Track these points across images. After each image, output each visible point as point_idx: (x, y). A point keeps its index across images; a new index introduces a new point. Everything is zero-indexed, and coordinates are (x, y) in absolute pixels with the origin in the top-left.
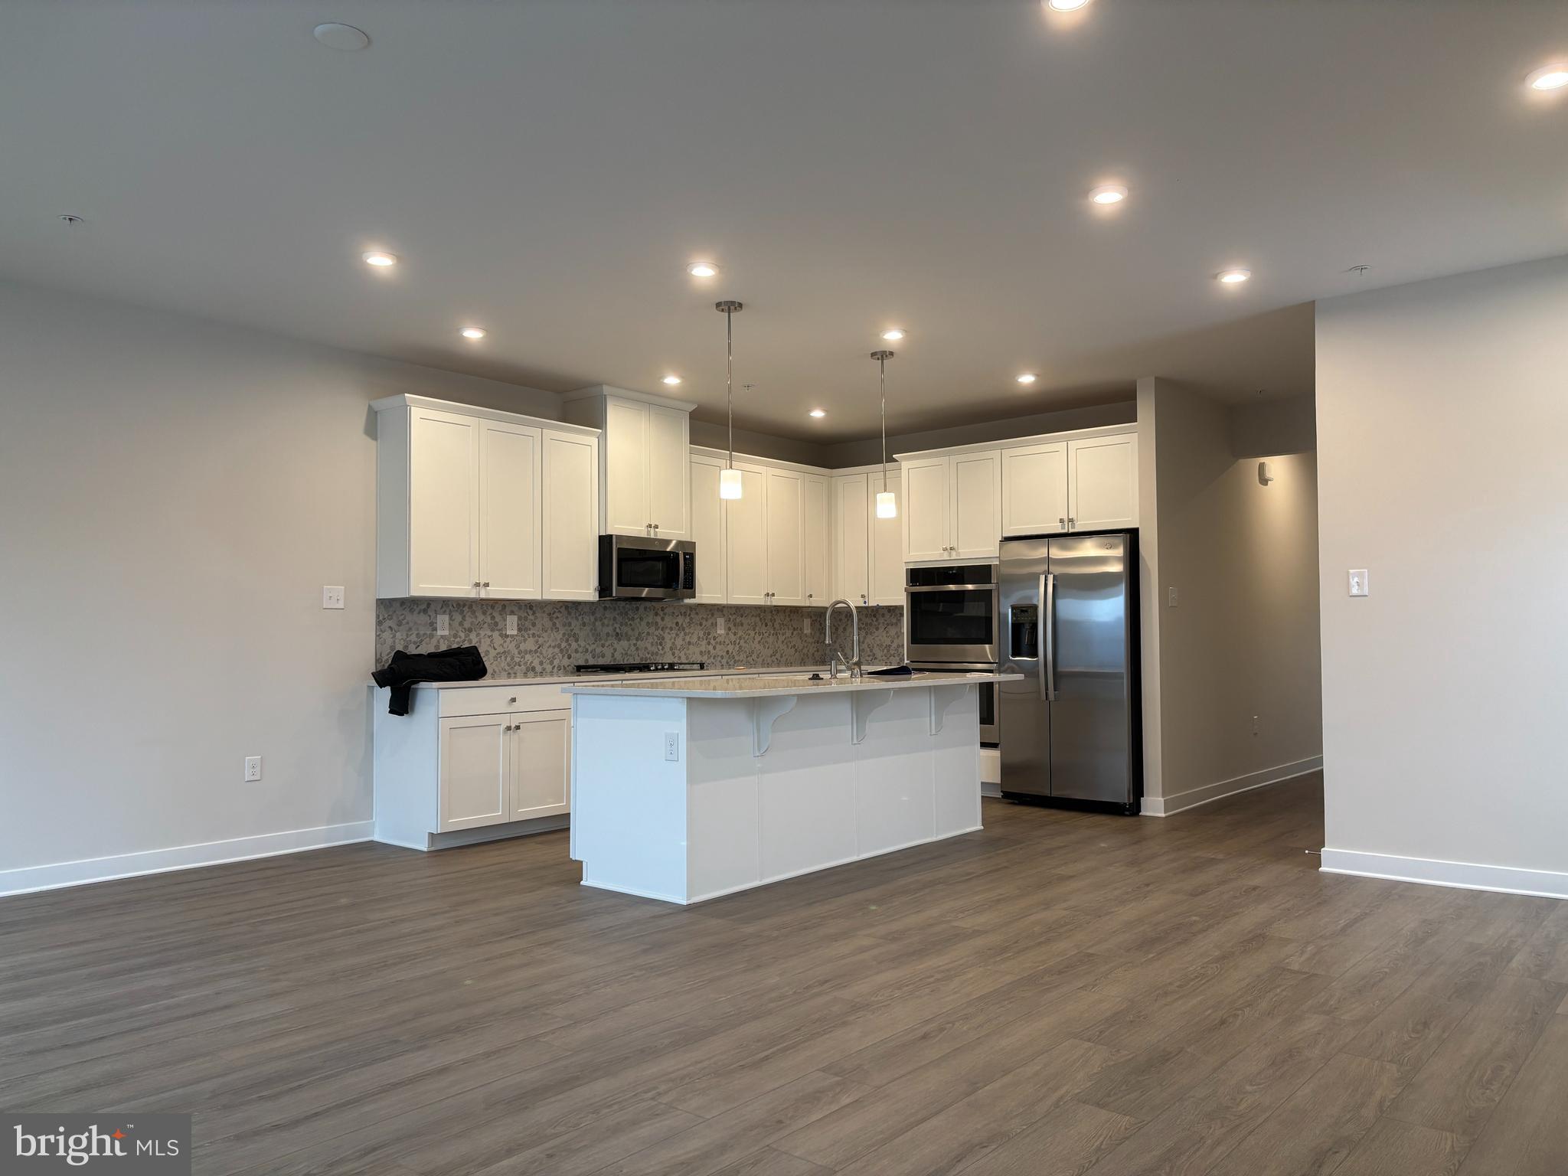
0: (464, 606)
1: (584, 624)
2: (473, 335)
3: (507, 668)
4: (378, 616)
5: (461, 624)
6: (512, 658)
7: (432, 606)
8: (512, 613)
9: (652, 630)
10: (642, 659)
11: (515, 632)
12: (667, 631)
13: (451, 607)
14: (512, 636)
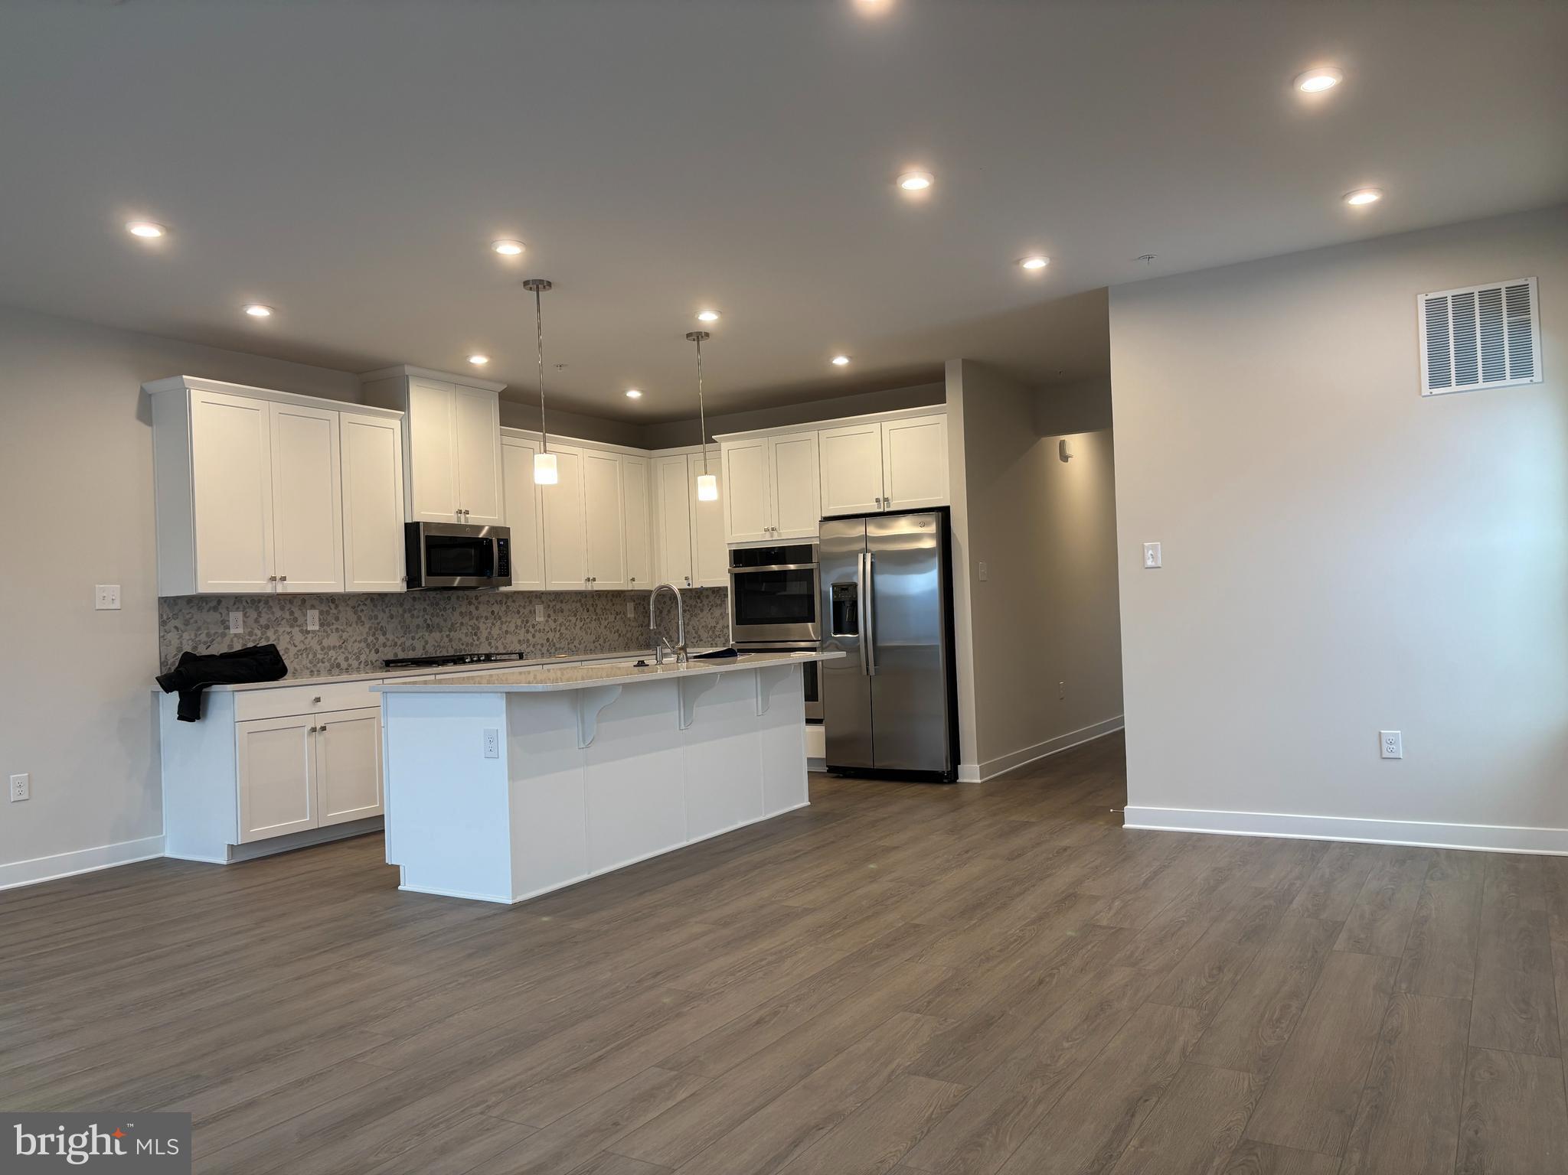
0: (260, 601)
1: (392, 617)
2: (258, 312)
3: (309, 665)
4: (161, 616)
5: (256, 621)
6: (315, 655)
7: (223, 603)
8: (313, 607)
9: (466, 620)
10: (456, 650)
11: (317, 628)
12: (483, 620)
13: (244, 603)
14: (314, 632)
